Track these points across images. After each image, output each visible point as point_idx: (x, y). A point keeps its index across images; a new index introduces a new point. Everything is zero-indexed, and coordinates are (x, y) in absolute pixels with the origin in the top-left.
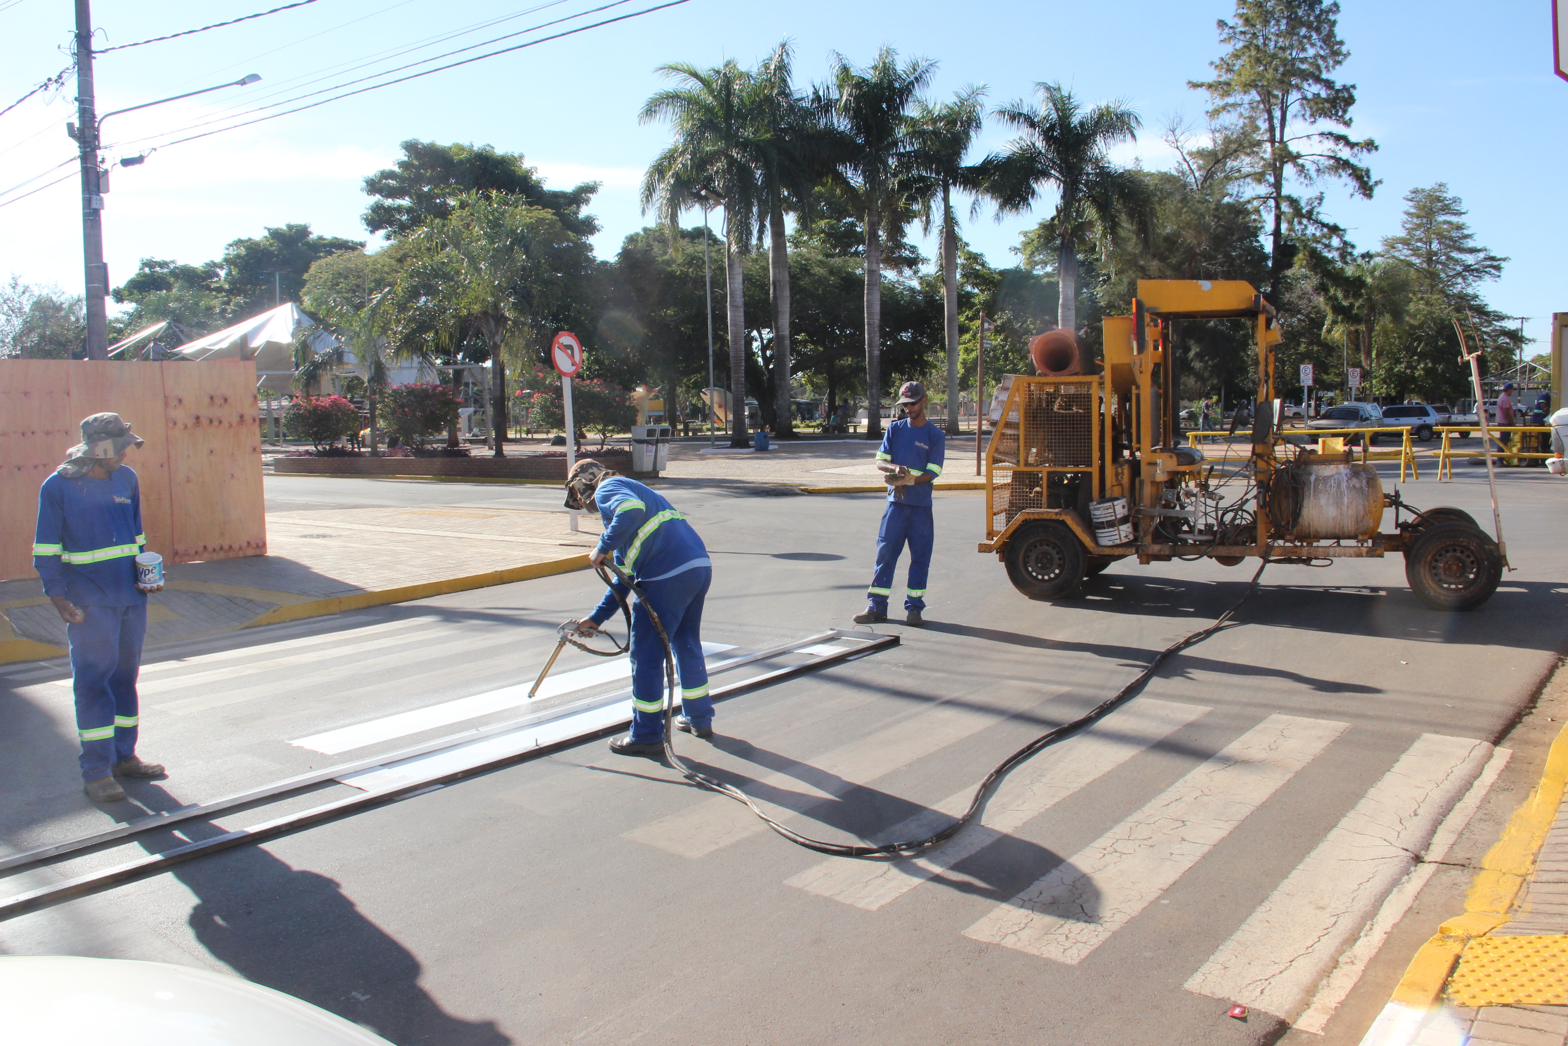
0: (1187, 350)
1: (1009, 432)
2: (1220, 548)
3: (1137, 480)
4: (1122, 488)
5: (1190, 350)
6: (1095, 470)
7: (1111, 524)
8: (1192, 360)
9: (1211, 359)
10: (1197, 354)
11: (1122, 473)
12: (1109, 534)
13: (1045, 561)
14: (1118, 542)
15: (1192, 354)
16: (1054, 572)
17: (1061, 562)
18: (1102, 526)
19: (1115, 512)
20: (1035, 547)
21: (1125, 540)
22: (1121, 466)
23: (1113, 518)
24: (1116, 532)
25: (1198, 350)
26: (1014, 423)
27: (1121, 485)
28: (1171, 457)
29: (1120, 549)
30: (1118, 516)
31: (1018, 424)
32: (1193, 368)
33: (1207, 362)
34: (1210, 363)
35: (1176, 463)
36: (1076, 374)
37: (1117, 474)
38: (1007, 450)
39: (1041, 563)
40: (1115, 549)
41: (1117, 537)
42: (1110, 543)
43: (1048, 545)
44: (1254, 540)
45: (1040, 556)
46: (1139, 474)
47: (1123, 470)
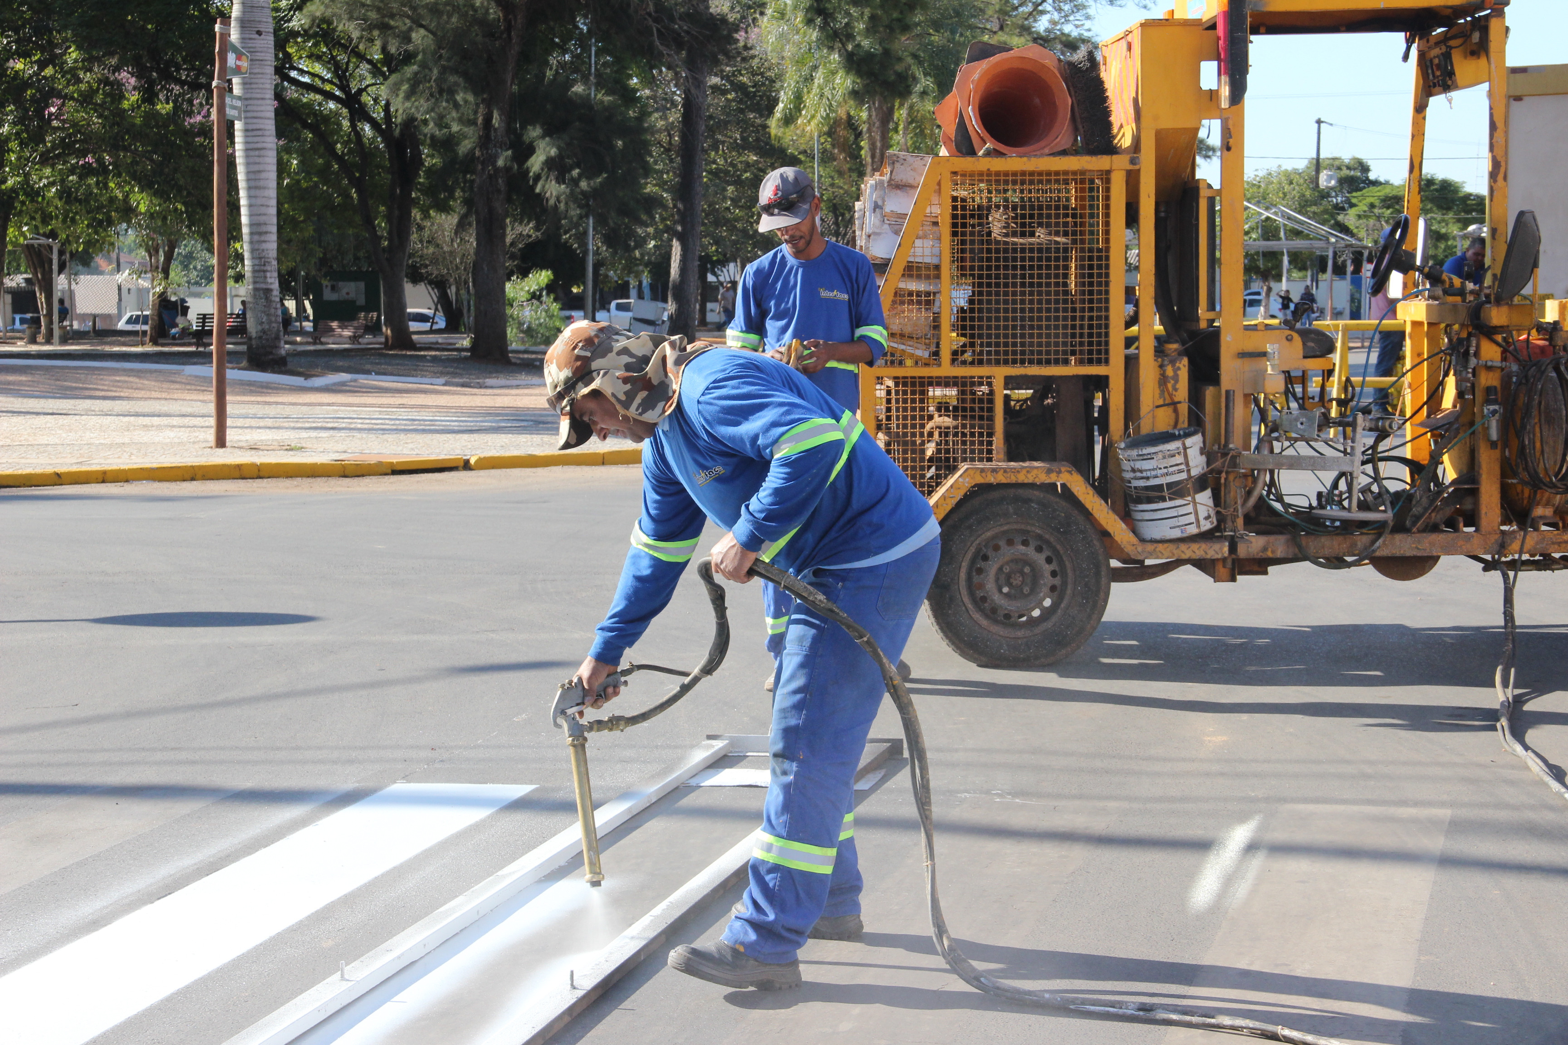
0: (525, 151)
1: (913, 286)
2: (1398, 537)
3: (1209, 392)
4: (1176, 411)
5: (530, 150)
6: (1115, 371)
7: (1177, 490)
8: (537, 178)
9: (588, 174)
10: (550, 164)
11: (1176, 378)
12: (1173, 513)
13: (1017, 580)
14: (1193, 530)
15: (536, 163)
16: (1039, 605)
17: (1057, 581)
18: (1155, 494)
19: (1187, 464)
20: (997, 548)
21: (1206, 526)
22: (1173, 362)
23: (1184, 476)
24: (1190, 508)
25: (553, 152)
26: (927, 267)
27: (1174, 404)
28: (1289, 339)
29: (1195, 546)
30: (1194, 472)
31: (937, 267)
32: (540, 198)
33: (575, 182)
34: (584, 184)
35: (1301, 354)
36: (1064, 153)
37: (1163, 380)
38: (908, 330)
39: (1010, 585)
40: (1183, 546)
41: (1191, 518)
42: (1177, 534)
43: (1025, 543)
44: (1472, 519)
45: (1007, 569)
46: (1215, 380)
47: (1176, 370)
